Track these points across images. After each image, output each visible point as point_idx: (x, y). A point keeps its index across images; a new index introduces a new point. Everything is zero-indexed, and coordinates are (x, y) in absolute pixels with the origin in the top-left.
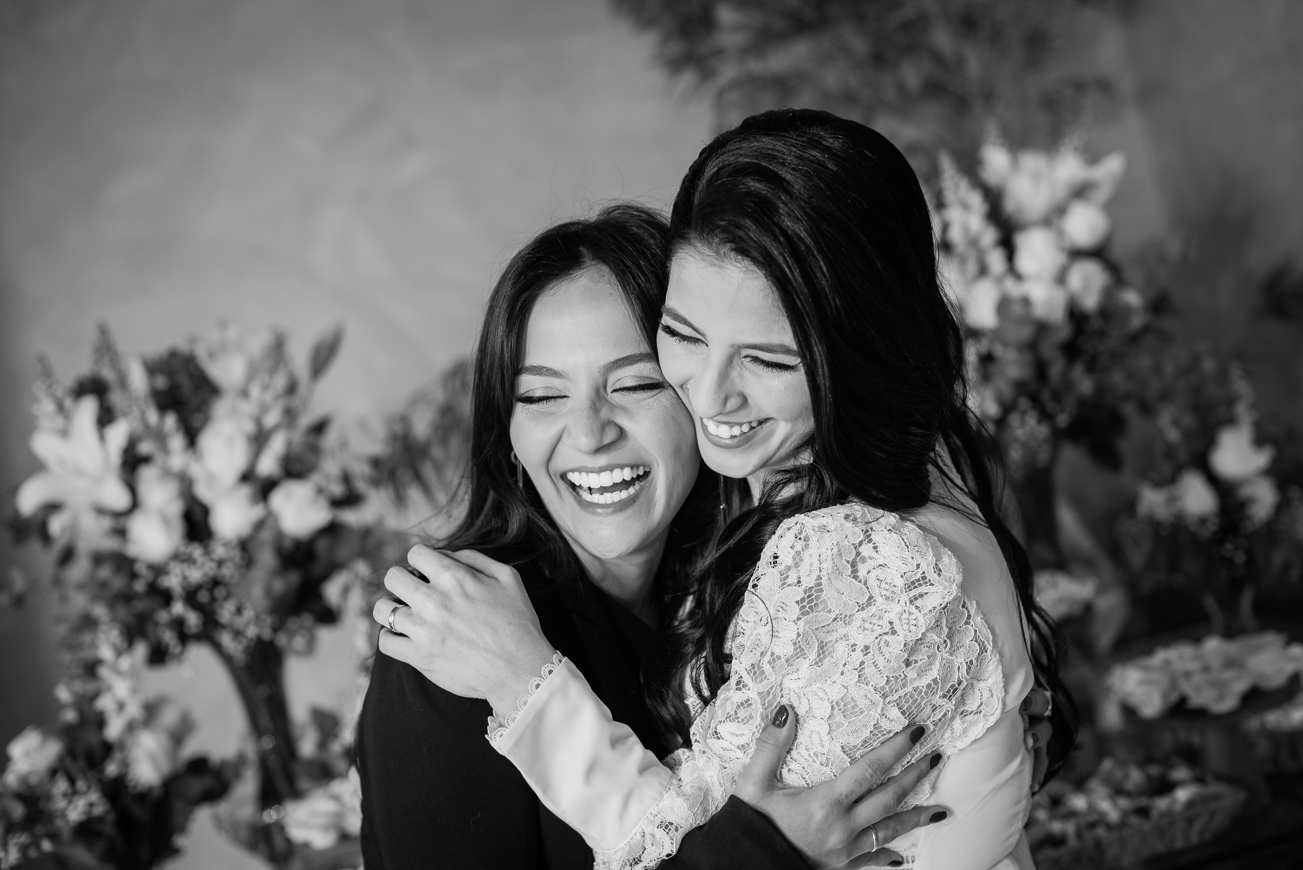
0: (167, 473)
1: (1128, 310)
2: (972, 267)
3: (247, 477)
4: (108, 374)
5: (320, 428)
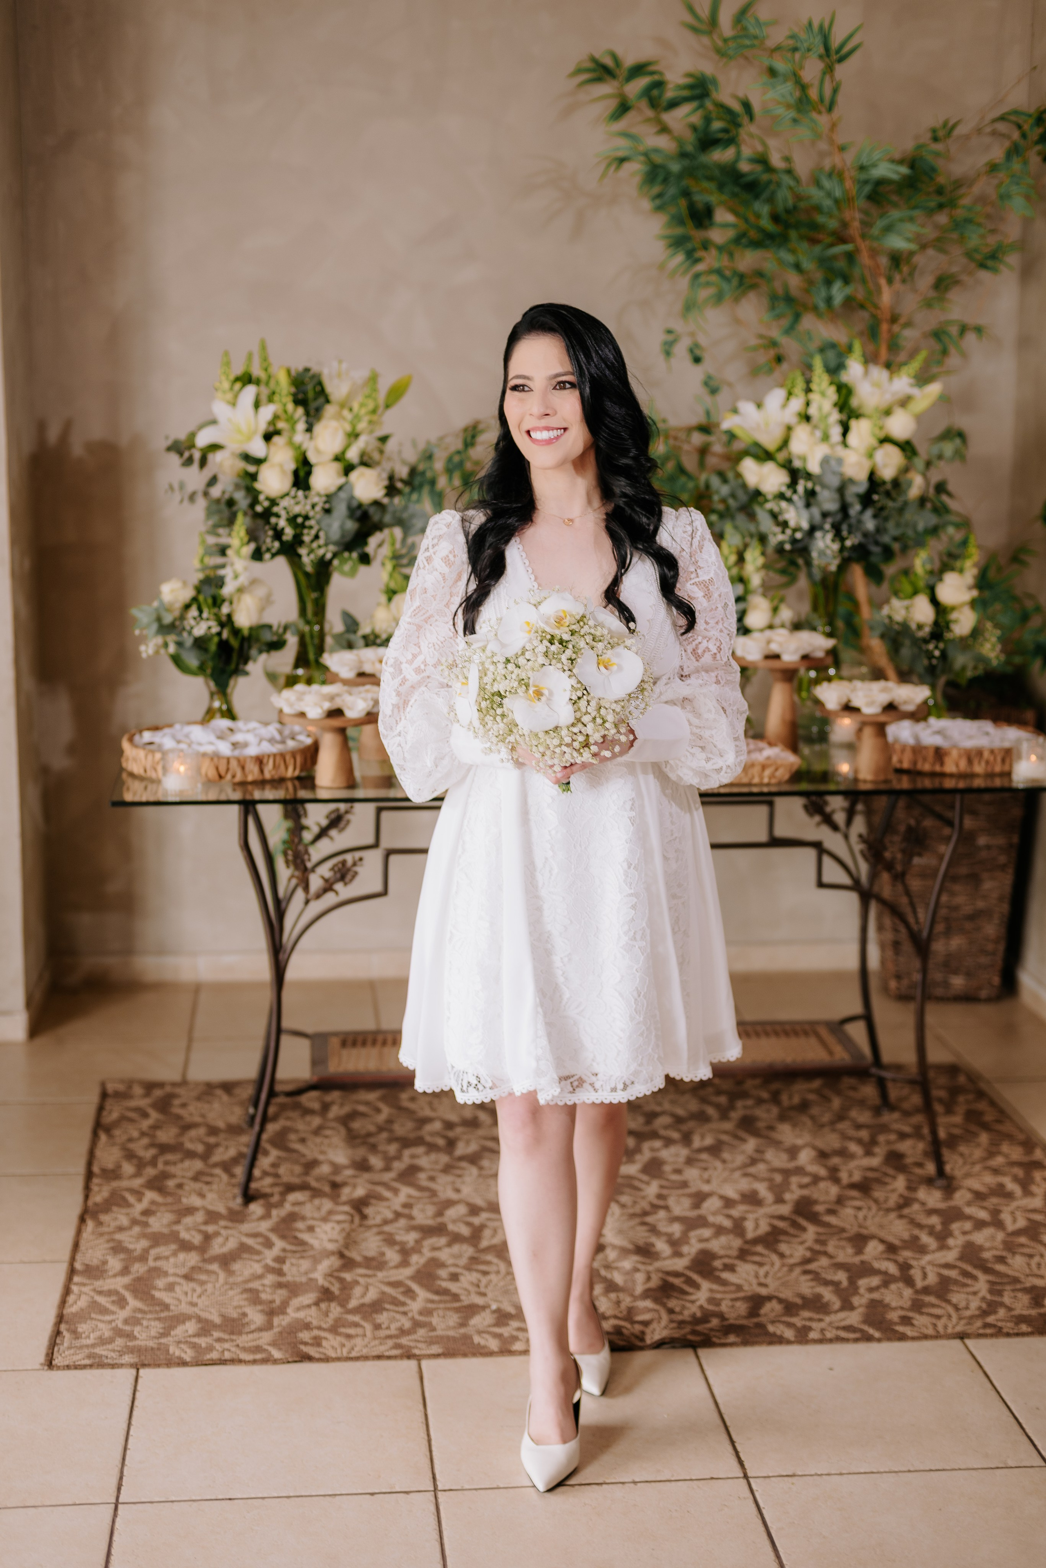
0: (290, 443)
1: (910, 484)
2: (818, 434)
3: (338, 458)
4: (263, 375)
5: (384, 439)
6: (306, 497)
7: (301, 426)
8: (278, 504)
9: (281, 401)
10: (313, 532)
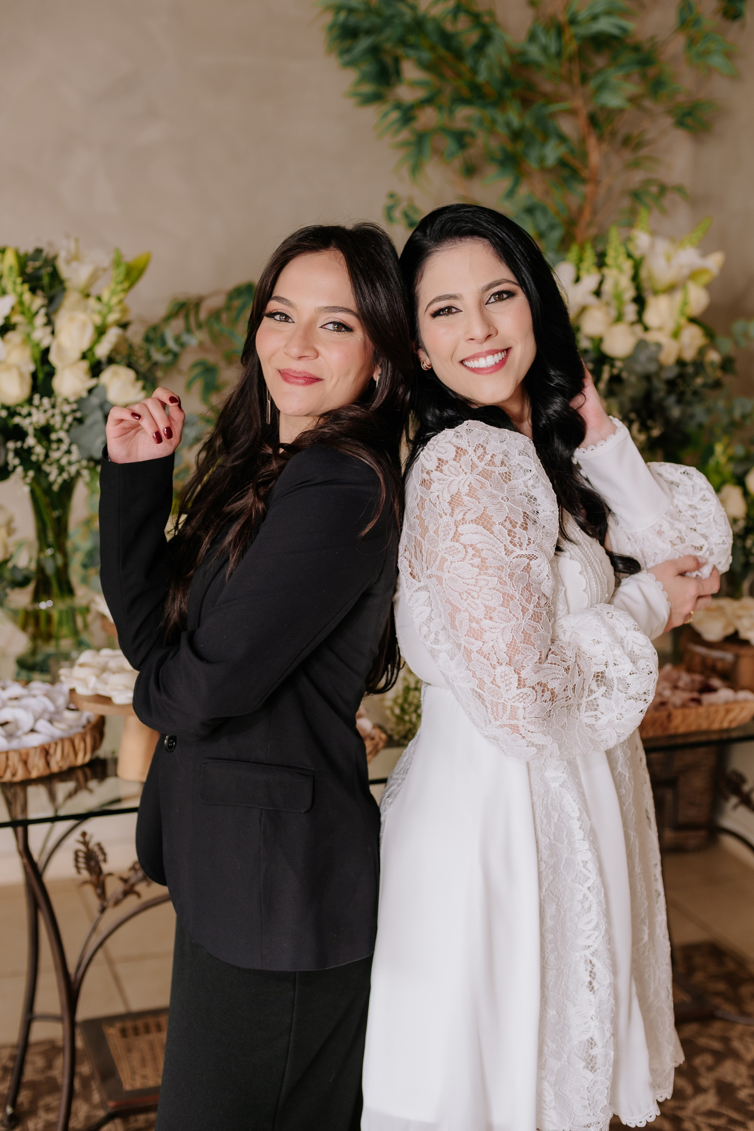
0: (27, 339)
2: (613, 313)
3: (85, 356)
6: (53, 406)
7: (40, 320)
8: (20, 414)
9: (15, 290)
10: (64, 447)
